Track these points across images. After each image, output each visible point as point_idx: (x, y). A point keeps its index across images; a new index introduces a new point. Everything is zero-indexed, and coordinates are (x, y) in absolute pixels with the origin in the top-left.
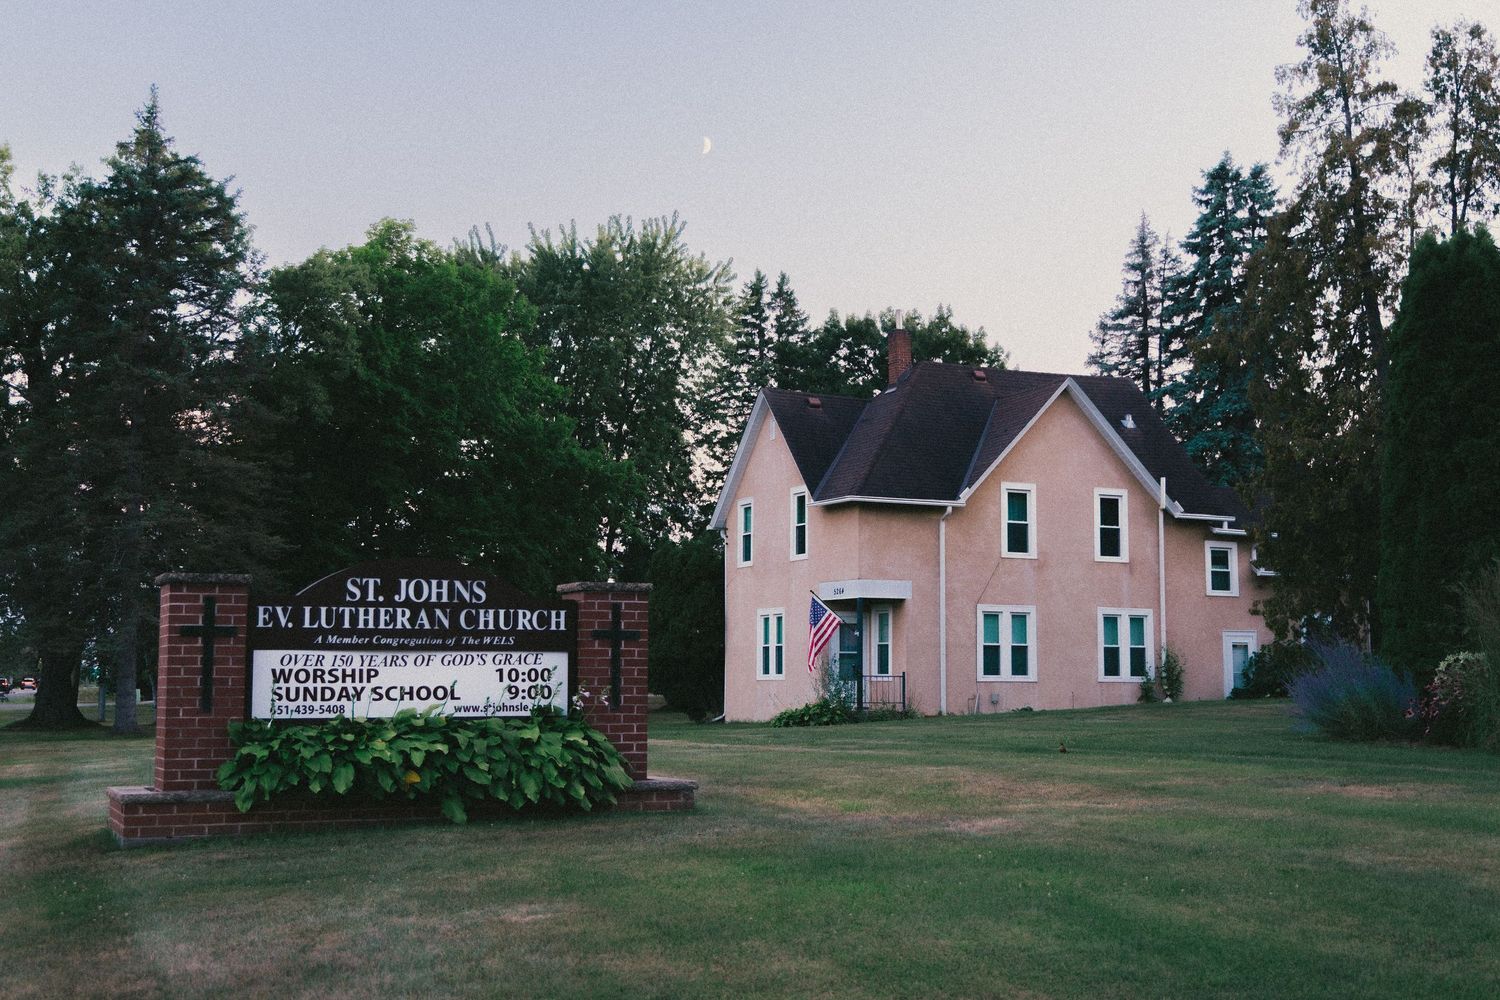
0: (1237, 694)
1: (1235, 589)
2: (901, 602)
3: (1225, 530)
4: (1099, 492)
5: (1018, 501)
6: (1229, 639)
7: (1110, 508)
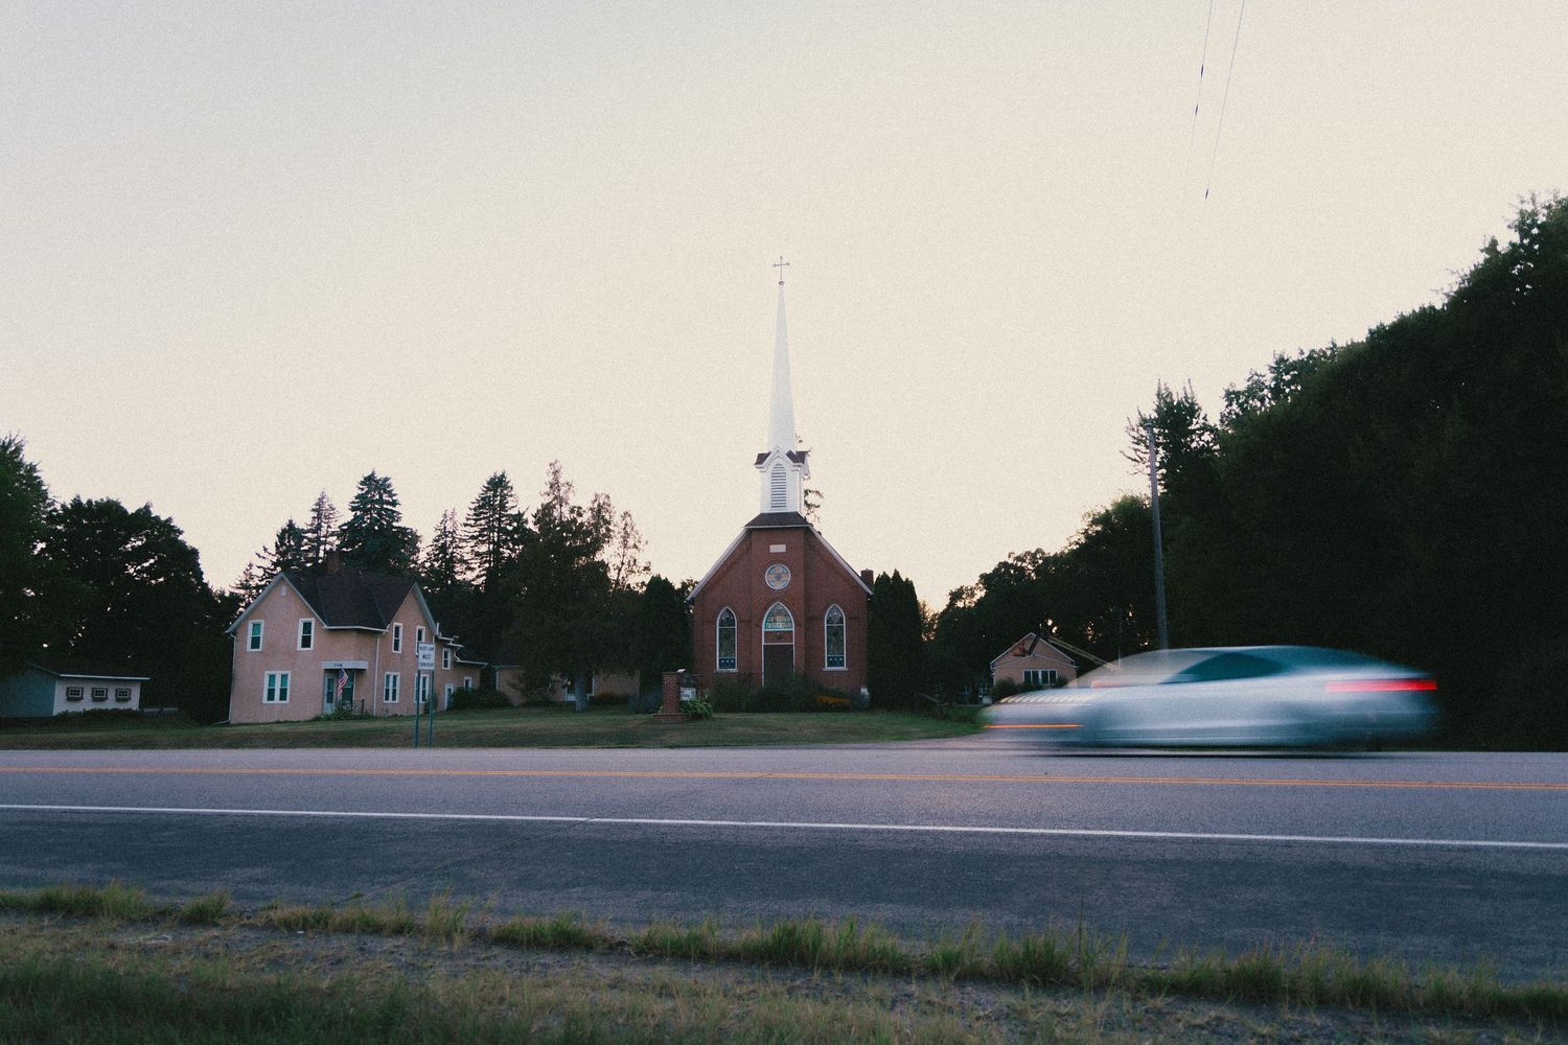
0: (449, 709)
1: (449, 668)
2: (364, 670)
3: (451, 644)
4: (419, 627)
5: (397, 628)
6: (447, 688)
7: (420, 632)
